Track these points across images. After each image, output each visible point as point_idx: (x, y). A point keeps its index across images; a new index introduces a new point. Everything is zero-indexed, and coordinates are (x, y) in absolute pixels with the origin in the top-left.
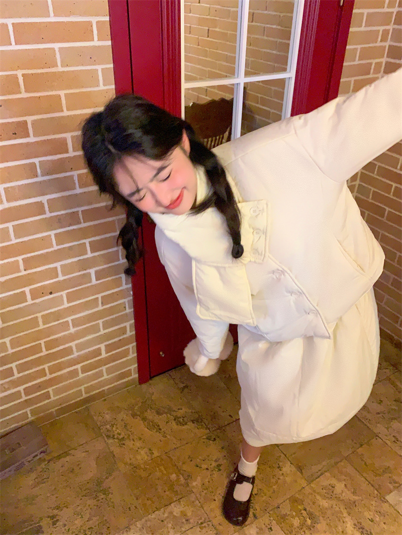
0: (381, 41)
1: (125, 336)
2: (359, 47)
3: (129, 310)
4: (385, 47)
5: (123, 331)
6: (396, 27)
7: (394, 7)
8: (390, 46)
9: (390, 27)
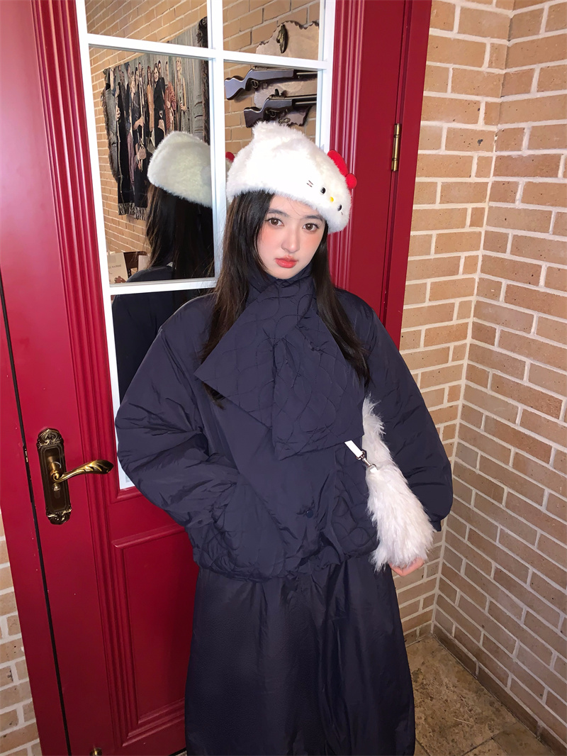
0: (471, 225)
1: (15, 728)
2: (434, 233)
3: (21, 680)
4: (480, 233)
5: (12, 719)
6: (494, 204)
7: (487, 175)
8: (487, 232)
9: (485, 205)
